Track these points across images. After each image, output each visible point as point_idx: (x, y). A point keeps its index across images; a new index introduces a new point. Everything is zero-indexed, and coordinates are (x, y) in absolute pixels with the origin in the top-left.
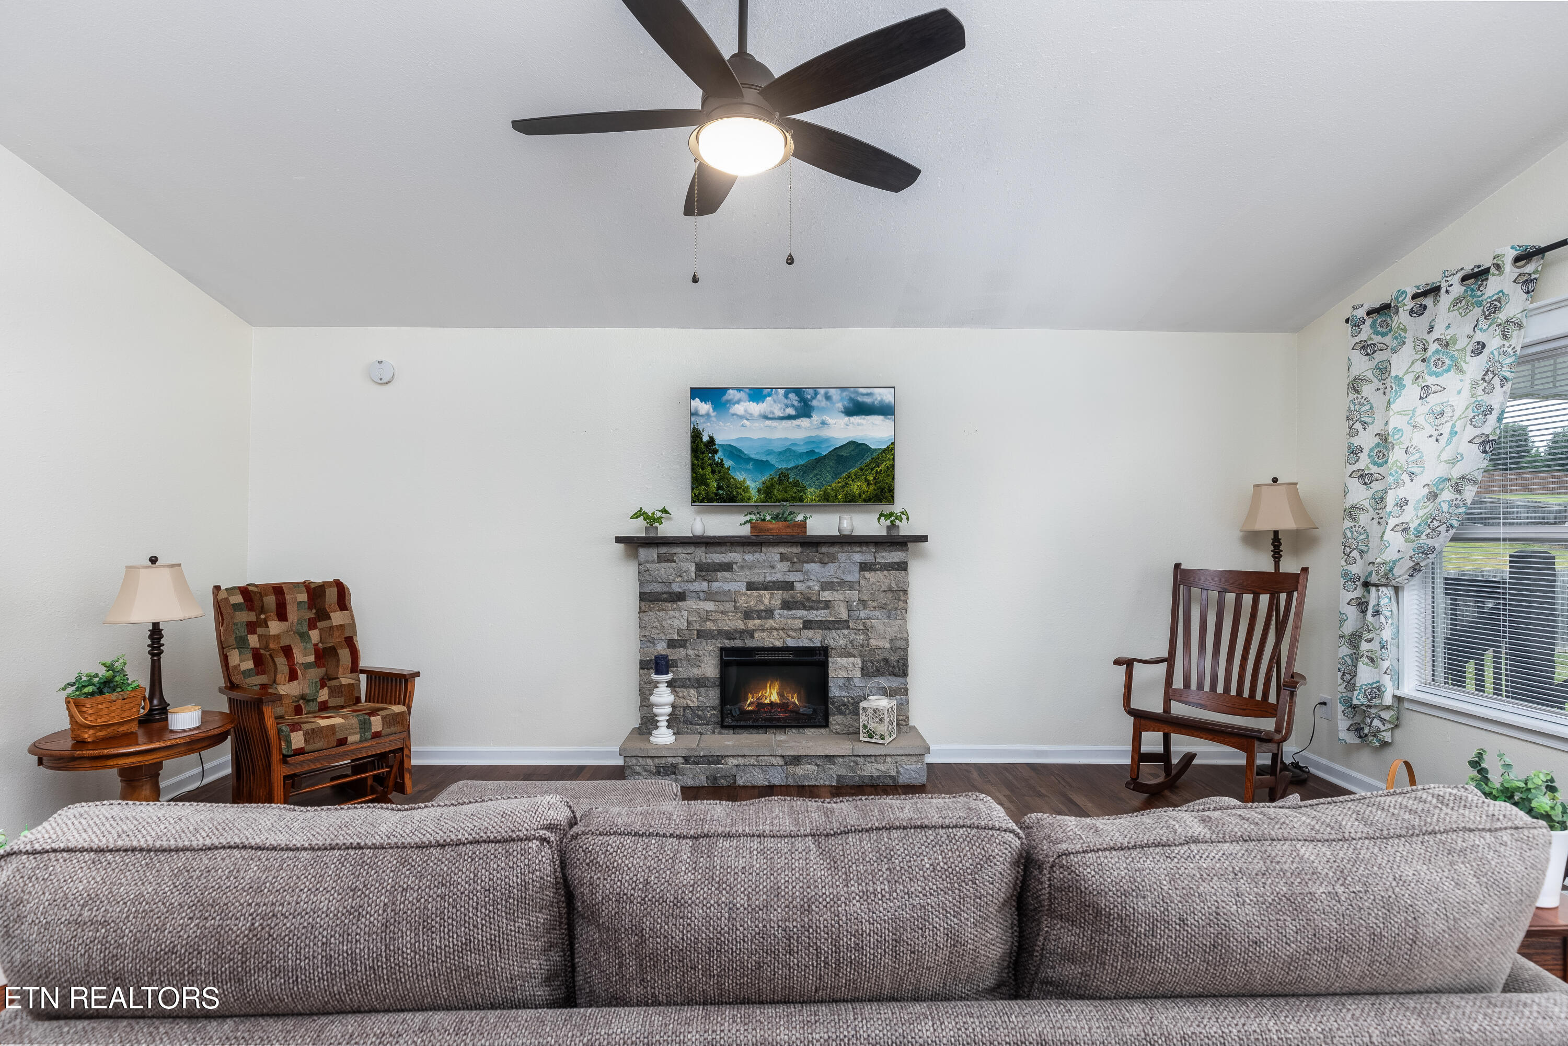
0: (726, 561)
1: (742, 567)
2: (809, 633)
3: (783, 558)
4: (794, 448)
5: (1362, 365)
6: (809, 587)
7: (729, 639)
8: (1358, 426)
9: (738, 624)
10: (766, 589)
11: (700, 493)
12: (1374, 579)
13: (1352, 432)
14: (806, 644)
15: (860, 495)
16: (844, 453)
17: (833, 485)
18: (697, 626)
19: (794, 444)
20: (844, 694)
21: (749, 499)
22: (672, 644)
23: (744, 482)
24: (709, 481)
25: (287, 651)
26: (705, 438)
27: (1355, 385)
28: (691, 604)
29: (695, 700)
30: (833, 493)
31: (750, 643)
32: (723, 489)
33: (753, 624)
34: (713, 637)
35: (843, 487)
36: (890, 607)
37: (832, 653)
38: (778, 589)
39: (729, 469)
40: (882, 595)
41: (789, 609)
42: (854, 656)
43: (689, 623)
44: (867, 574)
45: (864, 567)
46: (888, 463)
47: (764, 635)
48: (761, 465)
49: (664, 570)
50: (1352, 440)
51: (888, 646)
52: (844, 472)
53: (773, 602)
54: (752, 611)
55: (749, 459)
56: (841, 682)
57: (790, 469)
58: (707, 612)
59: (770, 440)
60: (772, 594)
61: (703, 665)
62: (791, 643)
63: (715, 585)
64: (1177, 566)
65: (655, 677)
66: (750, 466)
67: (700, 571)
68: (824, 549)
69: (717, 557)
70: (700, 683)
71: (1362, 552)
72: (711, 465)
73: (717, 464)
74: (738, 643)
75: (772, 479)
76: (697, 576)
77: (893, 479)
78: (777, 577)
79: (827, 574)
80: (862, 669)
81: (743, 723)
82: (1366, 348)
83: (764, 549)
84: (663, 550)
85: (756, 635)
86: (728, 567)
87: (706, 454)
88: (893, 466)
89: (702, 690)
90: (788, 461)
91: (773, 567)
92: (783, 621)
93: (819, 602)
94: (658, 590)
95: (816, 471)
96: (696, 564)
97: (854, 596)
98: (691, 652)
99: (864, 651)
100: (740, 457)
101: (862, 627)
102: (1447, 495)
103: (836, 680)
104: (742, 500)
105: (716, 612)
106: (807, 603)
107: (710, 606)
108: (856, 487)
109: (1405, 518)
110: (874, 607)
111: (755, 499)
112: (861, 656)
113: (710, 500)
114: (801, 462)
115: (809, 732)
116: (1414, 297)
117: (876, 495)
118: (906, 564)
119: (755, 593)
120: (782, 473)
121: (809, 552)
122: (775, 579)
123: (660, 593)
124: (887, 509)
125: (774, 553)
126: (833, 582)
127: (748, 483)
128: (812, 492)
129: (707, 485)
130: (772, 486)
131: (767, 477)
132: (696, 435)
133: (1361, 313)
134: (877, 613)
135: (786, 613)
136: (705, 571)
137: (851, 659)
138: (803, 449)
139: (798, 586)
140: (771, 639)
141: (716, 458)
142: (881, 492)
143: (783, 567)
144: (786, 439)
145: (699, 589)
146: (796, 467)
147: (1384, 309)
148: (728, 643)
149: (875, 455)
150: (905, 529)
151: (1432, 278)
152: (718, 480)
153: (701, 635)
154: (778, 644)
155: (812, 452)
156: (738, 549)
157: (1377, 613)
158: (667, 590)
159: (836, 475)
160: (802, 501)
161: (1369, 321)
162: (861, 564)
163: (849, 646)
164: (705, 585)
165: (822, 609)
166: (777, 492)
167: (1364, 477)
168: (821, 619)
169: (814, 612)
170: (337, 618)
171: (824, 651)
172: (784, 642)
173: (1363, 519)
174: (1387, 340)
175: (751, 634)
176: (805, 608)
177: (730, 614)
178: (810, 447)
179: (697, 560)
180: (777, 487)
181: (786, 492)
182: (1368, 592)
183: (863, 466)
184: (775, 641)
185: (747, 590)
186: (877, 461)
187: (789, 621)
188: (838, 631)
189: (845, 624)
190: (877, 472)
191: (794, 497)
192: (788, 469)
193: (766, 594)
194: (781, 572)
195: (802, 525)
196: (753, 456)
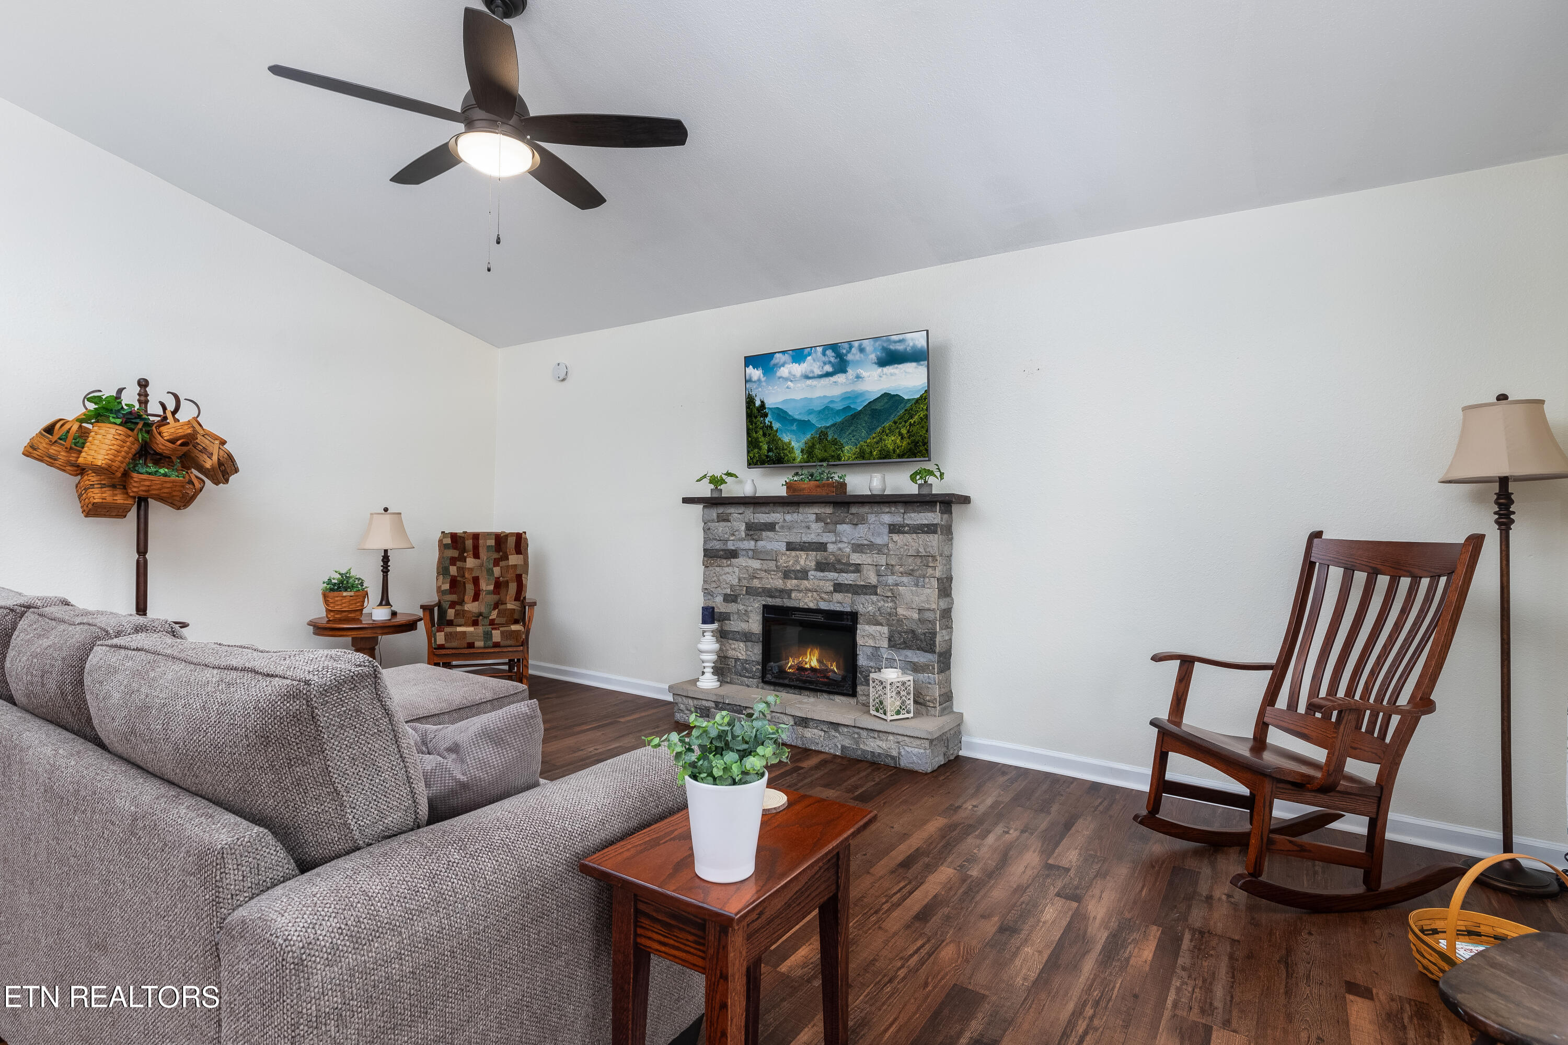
0: (771, 520)
1: (782, 527)
2: (838, 596)
3: (819, 519)
4: (831, 406)
6: (840, 549)
7: (771, 597)
9: (779, 583)
10: (802, 550)
11: (754, 456)
14: (838, 608)
15: (894, 451)
16: (878, 406)
17: (868, 441)
18: (745, 583)
19: (832, 402)
20: (871, 664)
21: (794, 460)
22: (726, 598)
23: (790, 443)
24: (761, 444)
25: (476, 581)
26: (758, 403)
28: (741, 561)
29: (743, 653)
30: (868, 450)
31: (788, 603)
32: (773, 451)
33: (791, 583)
34: (758, 595)
35: (877, 443)
36: (917, 574)
37: (861, 620)
38: (813, 550)
39: (777, 431)
40: (910, 560)
41: (822, 571)
42: (881, 625)
43: (740, 579)
44: (895, 537)
45: (894, 529)
46: (922, 414)
47: (800, 595)
48: (804, 425)
49: (721, 529)
51: (915, 616)
52: (878, 427)
53: (808, 563)
54: (790, 571)
55: (794, 420)
56: (869, 651)
57: (828, 427)
58: (755, 570)
59: (811, 399)
60: (807, 555)
61: (750, 621)
62: (823, 606)
63: (760, 543)
64: (1314, 536)
65: (703, 626)
66: (794, 427)
67: (749, 530)
68: (854, 510)
69: (763, 517)
70: (746, 637)
72: (762, 428)
73: (767, 427)
74: (777, 602)
75: (813, 438)
76: (747, 535)
77: (929, 431)
78: (811, 537)
79: (857, 535)
80: (890, 640)
81: (781, 681)
83: (801, 510)
84: (723, 510)
85: (793, 595)
86: (771, 527)
87: (758, 418)
88: (927, 417)
89: (749, 644)
90: (826, 419)
91: (808, 528)
92: (816, 582)
93: (850, 565)
94: (718, 547)
95: (852, 428)
96: (746, 524)
97: (882, 560)
98: (741, 607)
99: (891, 619)
100: (785, 418)
101: (889, 594)
103: (865, 648)
104: (788, 461)
105: (761, 570)
106: (839, 566)
107: (756, 564)
108: (890, 442)
110: (901, 573)
111: (798, 460)
112: (887, 625)
113: (765, 462)
114: (839, 419)
115: (838, 699)
117: (910, 450)
118: (950, 526)
119: (793, 553)
120: (822, 432)
121: (841, 513)
122: (809, 540)
123: (719, 551)
124: (920, 465)
125: (809, 514)
126: (863, 545)
127: (793, 444)
128: (849, 451)
129: (760, 448)
130: (813, 445)
131: (809, 436)
132: (750, 401)
134: (905, 579)
135: (820, 575)
136: (754, 530)
137: (879, 628)
138: (839, 406)
139: (831, 547)
140: (806, 600)
141: (767, 421)
142: (915, 445)
143: (817, 527)
144: (825, 396)
145: (747, 548)
146: (834, 425)
148: (770, 601)
149: (908, 405)
150: (938, 487)
152: (768, 443)
153: (750, 591)
154: (812, 605)
155: (848, 408)
156: (780, 509)
158: (723, 547)
159: (871, 430)
160: (840, 460)
162: (890, 525)
163: (877, 613)
164: (752, 544)
165: (852, 572)
166: (818, 452)
168: (851, 582)
169: (844, 574)
170: (514, 559)
171: (853, 617)
172: (817, 603)
175: (789, 594)
176: (836, 570)
177: (772, 573)
178: (846, 403)
179: (747, 520)
180: (817, 446)
181: (825, 451)
183: (896, 419)
184: (809, 602)
185: (787, 549)
186: (910, 413)
187: (822, 583)
188: (867, 597)
189: (871, 590)
190: (910, 425)
191: (833, 456)
192: (827, 428)
193: (803, 554)
194: (815, 533)
195: (843, 485)
196: (797, 417)
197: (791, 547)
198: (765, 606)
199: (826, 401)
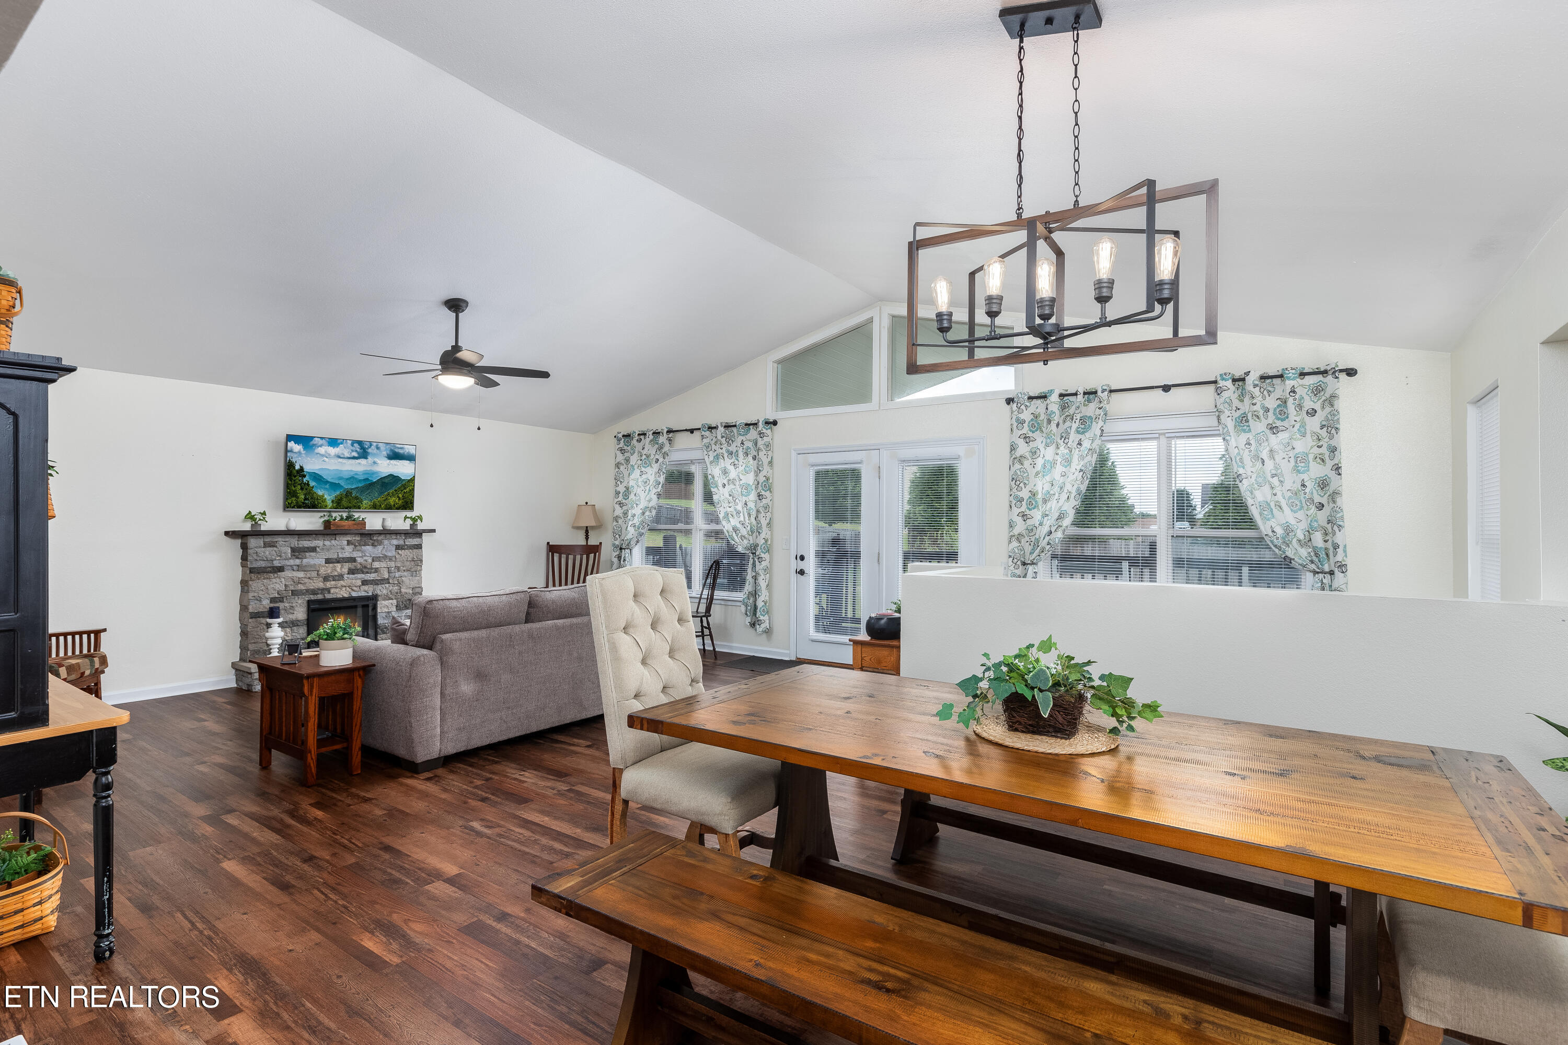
0: (312, 545)
1: (323, 549)
2: (366, 588)
3: (349, 543)
4: (356, 476)
5: (620, 458)
6: (366, 561)
7: (314, 594)
8: (619, 482)
9: (320, 585)
10: (338, 562)
11: (290, 502)
12: (624, 546)
13: (617, 485)
14: (363, 594)
15: (394, 505)
16: (386, 481)
17: (379, 499)
18: (292, 588)
19: (356, 474)
20: (386, 622)
21: (325, 507)
22: (273, 600)
23: (323, 496)
24: (297, 495)
26: (297, 467)
27: (618, 465)
28: (288, 573)
29: (290, 635)
30: (380, 503)
31: (328, 596)
32: (308, 500)
33: (328, 584)
34: (303, 594)
35: (384, 500)
36: (412, 570)
37: (380, 598)
38: (346, 562)
39: (313, 487)
40: (408, 563)
41: (353, 574)
42: (392, 599)
43: (286, 585)
44: (400, 552)
45: (398, 547)
46: (411, 488)
47: (337, 590)
48: (334, 486)
49: (268, 552)
50: (617, 488)
51: (411, 592)
52: (385, 492)
53: (343, 570)
54: (329, 576)
55: (327, 482)
56: (384, 615)
58: (299, 578)
59: (341, 471)
60: (342, 565)
61: (296, 613)
62: (354, 594)
63: (305, 561)
64: (548, 543)
65: (269, 620)
66: (327, 486)
67: (294, 552)
68: (375, 538)
69: (306, 543)
70: (293, 624)
71: (620, 536)
72: (300, 484)
73: (305, 484)
74: (320, 597)
75: (341, 494)
76: (292, 556)
77: (413, 497)
78: (347, 555)
79: (376, 552)
80: (397, 606)
82: (622, 451)
83: (335, 538)
84: (268, 539)
85: (332, 591)
86: (313, 549)
87: (297, 477)
88: (413, 489)
89: (298, 627)
90: (352, 484)
91: (342, 549)
92: (350, 581)
93: (372, 569)
94: (263, 566)
95: (369, 491)
96: (291, 548)
97: (393, 564)
98: (287, 605)
99: (398, 596)
100: (320, 480)
101: (396, 582)
102: (647, 513)
103: (381, 614)
104: (321, 508)
105: (305, 578)
106: (364, 570)
107: (301, 574)
108: (392, 501)
109: (634, 522)
110: (404, 571)
111: (329, 507)
112: (396, 599)
113: (299, 507)
114: (360, 485)
116: (639, 435)
117: (404, 505)
118: (421, 545)
119: (331, 565)
120: (348, 491)
121: (366, 539)
122: (344, 556)
123: (265, 568)
124: (409, 514)
125: (343, 541)
126: (379, 557)
127: (326, 497)
128: (366, 503)
129: (298, 498)
130: (341, 499)
131: (338, 493)
132: (290, 466)
133: (620, 436)
134: (405, 573)
135: (351, 576)
136: (297, 552)
137: (390, 601)
138: (362, 478)
139: (359, 560)
140: (342, 593)
141: (305, 480)
142: (407, 503)
143: (349, 549)
144: (351, 470)
145: (293, 564)
146: (356, 488)
147: (627, 436)
148: (313, 597)
149: (404, 482)
150: (421, 526)
151: (644, 429)
152: (305, 495)
153: (294, 593)
154: (346, 595)
155: (367, 479)
156: (321, 537)
157: (624, 560)
158: (269, 565)
159: (381, 493)
160: (359, 508)
161: (623, 440)
162: (396, 546)
163: (389, 593)
164: (298, 562)
165: (374, 573)
166: (344, 503)
167: (621, 504)
168: (372, 579)
169: (369, 575)
171: (374, 598)
172: (350, 593)
173: (620, 521)
174: (629, 448)
175: (328, 590)
176: (363, 573)
177: (314, 579)
178: (366, 477)
179: (293, 546)
180: (344, 499)
181: (350, 503)
182: (621, 552)
183: (396, 489)
184: (344, 593)
185: (326, 563)
186: (405, 487)
187: (354, 581)
188: (383, 586)
189: (387, 581)
190: (404, 493)
191: (355, 506)
192: (352, 489)
193: (339, 566)
194: (348, 552)
195: (363, 523)
196: (329, 480)
197: (328, 561)
198: (309, 602)
199: (352, 474)
